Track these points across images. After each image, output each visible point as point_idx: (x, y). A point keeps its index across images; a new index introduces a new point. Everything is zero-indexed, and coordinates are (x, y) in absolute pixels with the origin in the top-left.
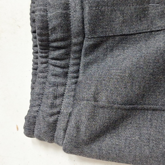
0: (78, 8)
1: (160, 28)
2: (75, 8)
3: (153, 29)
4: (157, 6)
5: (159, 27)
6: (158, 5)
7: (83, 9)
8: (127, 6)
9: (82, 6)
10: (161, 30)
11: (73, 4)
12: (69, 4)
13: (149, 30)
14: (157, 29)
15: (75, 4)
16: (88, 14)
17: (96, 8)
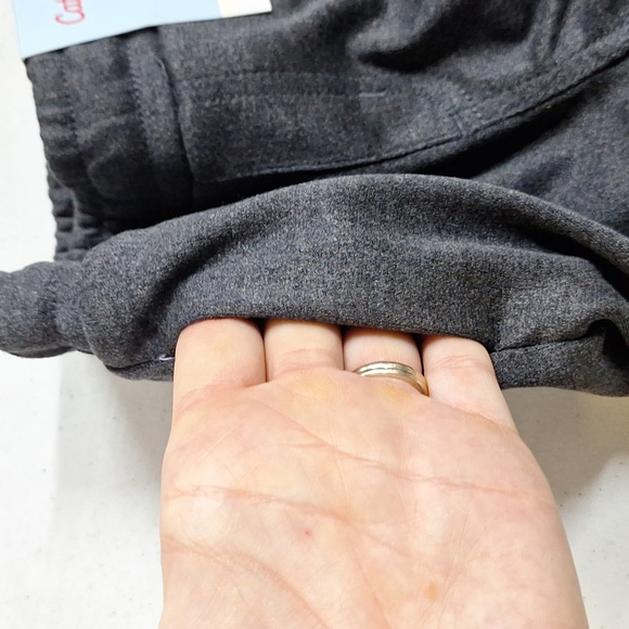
0: (162, 103)
1: (401, 151)
2: (153, 101)
3: (385, 155)
4: (380, 98)
5: (398, 147)
6: (382, 94)
7: (175, 103)
8: (303, 93)
9: (173, 97)
10: (407, 154)
11: (146, 92)
12: (136, 90)
13: (373, 159)
14: (395, 153)
15: (153, 92)
16: (192, 122)
17: (214, 100)
